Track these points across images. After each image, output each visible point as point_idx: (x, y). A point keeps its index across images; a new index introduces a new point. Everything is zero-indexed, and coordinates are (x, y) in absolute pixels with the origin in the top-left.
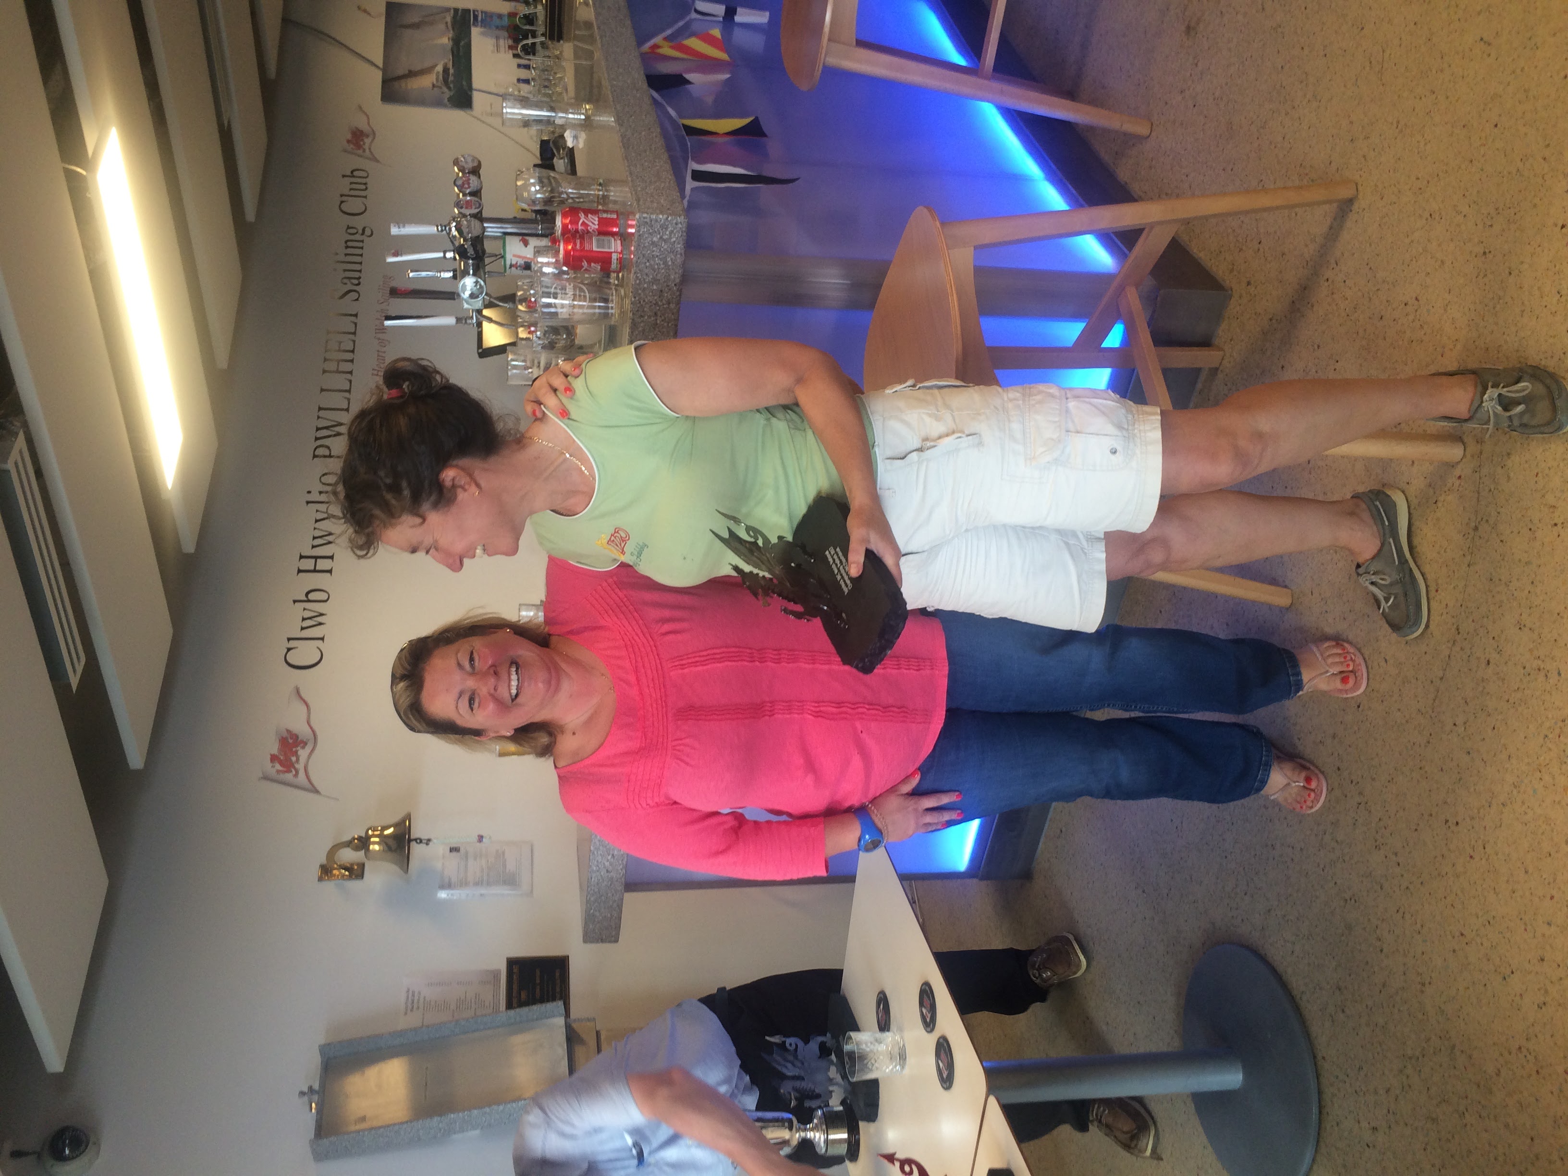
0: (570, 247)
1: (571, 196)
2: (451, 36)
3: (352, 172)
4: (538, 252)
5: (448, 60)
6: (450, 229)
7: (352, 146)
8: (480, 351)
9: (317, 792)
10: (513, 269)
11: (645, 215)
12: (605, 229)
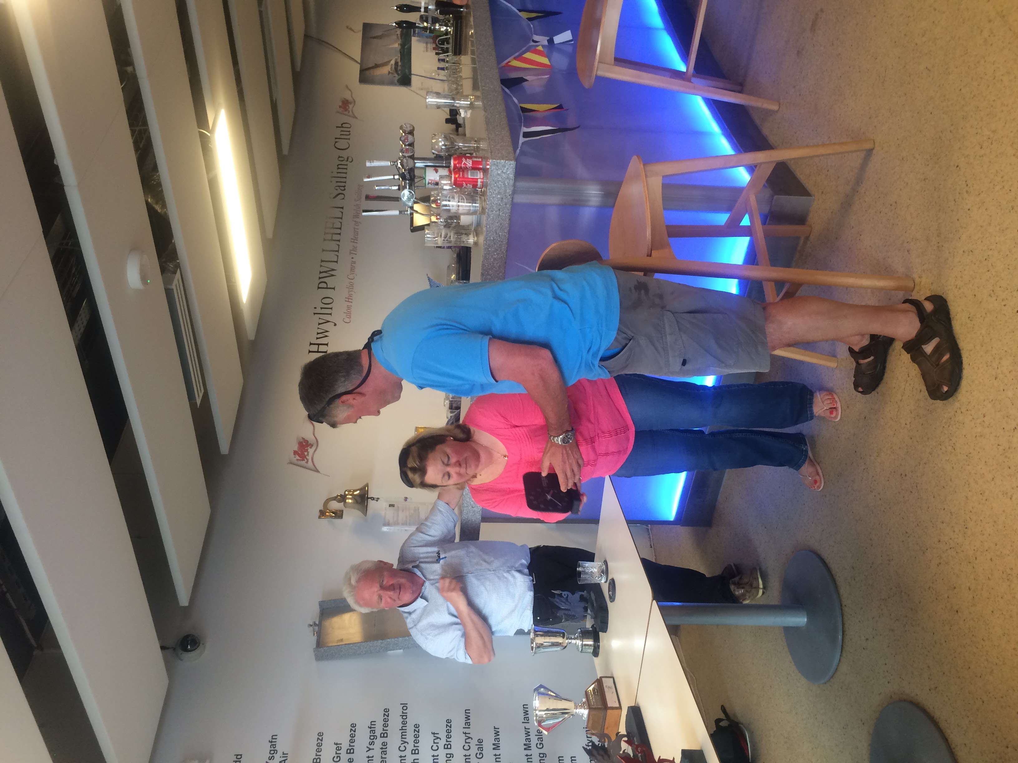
0: (457, 176)
1: (460, 147)
2: (399, 42)
3: (342, 125)
4: (442, 177)
5: (398, 57)
6: (397, 164)
7: (342, 109)
8: (412, 228)
9: (317, 471)
10: (430, 185)
11: (494, 160)
12: (475, 166)
